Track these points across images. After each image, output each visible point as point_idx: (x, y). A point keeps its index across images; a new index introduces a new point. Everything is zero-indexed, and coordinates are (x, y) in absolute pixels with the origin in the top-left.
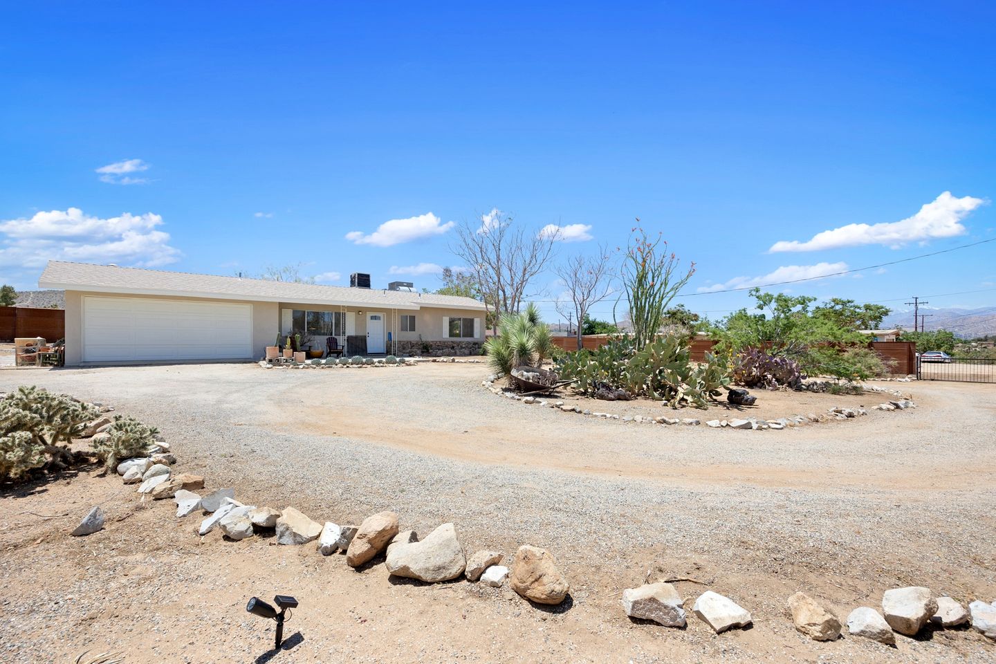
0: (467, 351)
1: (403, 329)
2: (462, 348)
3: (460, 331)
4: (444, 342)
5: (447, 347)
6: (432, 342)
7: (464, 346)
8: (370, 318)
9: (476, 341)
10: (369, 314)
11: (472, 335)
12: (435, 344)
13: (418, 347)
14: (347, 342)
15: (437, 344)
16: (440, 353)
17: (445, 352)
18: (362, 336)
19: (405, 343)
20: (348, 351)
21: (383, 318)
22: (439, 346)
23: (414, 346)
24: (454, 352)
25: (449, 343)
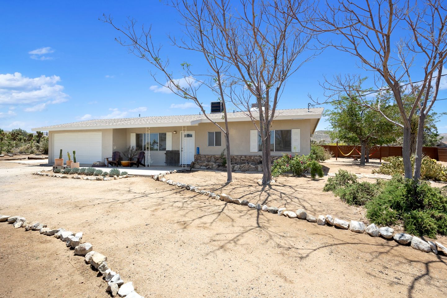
4: (250, 157)
10: (182, 133)
12: (240, 158)
13: (221, 161)
14: (166, 155)
15: (242, 158)
16: (237, 168)
17: (243, 167)
18: (176, 151)
19: (209, 157)
20: (166, 162)
21: (194, 136)
22: (244, 160)
23: (217, 160)
24: (254, 167)
25: (256, 158)
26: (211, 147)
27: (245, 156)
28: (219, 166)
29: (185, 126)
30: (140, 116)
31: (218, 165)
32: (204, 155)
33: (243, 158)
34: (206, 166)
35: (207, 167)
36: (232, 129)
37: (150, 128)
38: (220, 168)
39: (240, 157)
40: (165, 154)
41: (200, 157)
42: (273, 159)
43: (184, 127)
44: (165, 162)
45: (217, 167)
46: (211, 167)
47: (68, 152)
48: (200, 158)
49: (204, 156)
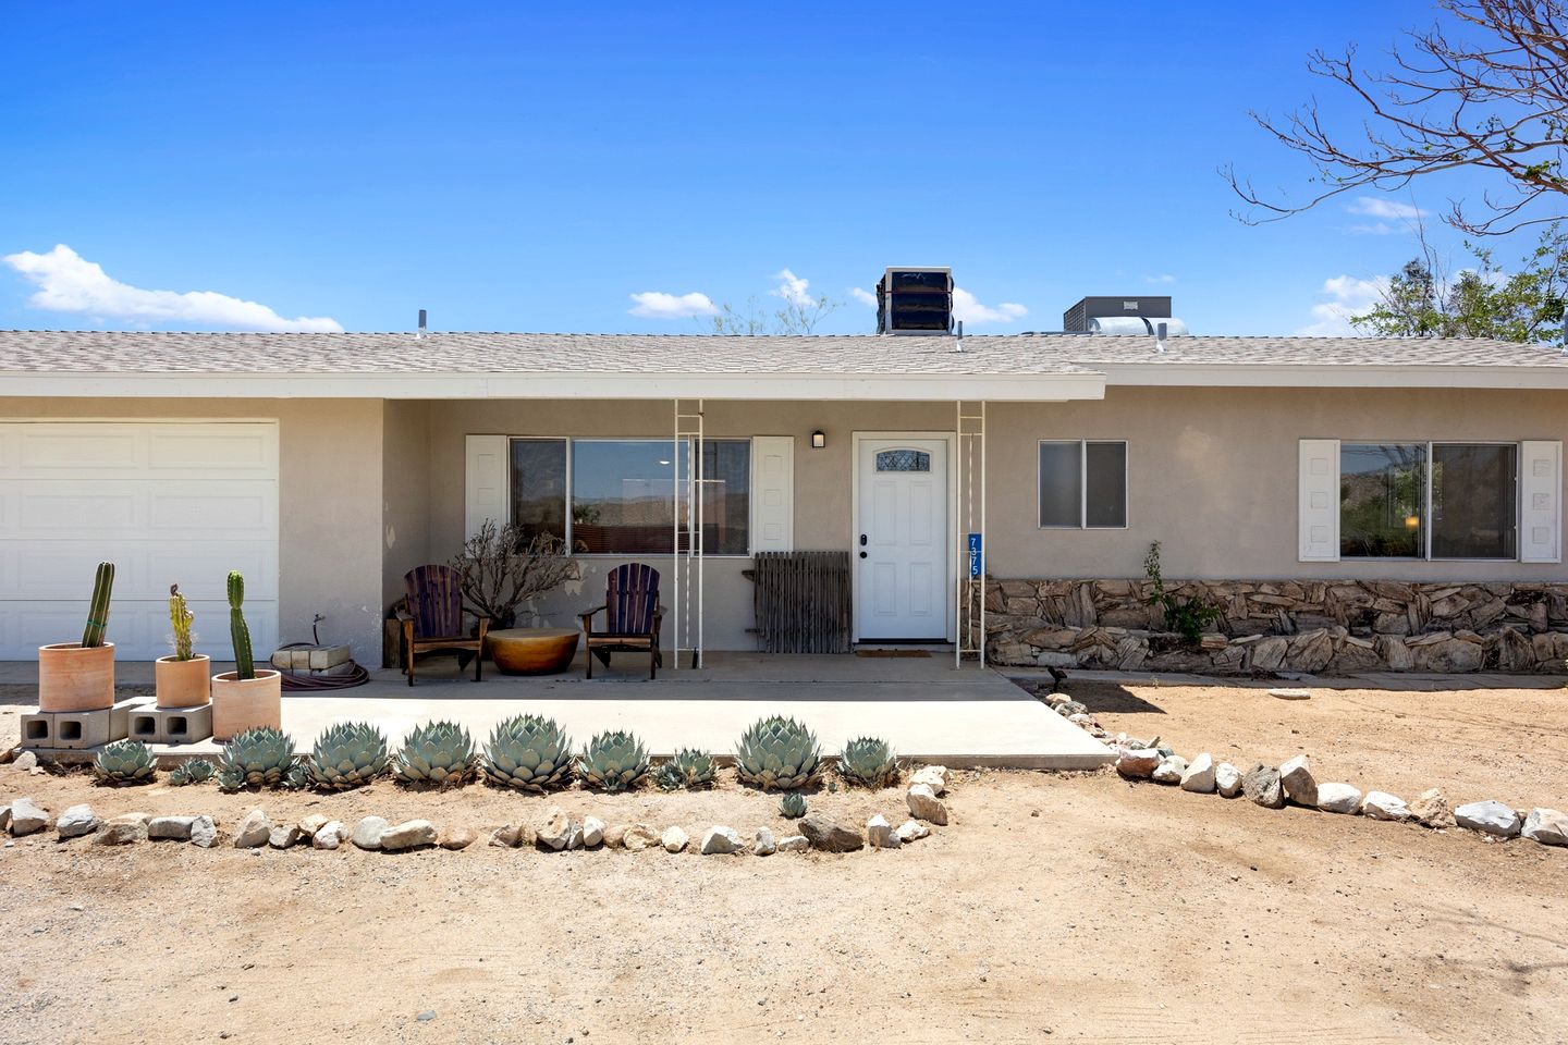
0: (1464, 648)
1: (1055, 513)
2: (1430, 622)
3: (1422, 520)
4: (1308, 588)
5: (1326, 614)
6: (1226, 584)
7: (1442, 609)
8: (871, 462)
9: (1530, 580)
10: (868, 446)
11: (1503, 545)
12: (1247, 596)
13: (1134, 615)
14: (758, 582)
15: (1258, 598)
16: (1271, 655)
17: (1305, 648)
18: (823, 556)
19: (1060, 591)
20: (754, 631)
21: (936, 462)
22: (1275, 606)
23: (1112, 607)
24: (1370, 645)
25: (1340, 593)
26: (1061, 534)
27: (1279, 585)
28: (1158, 646)
29: (978, 403)
30: (422, 322)
31: (1152, 641)
32: (1030, 582)
33: (1268, 594)
34: (1074, 652)
35: (1085, 656)
36: (1188, 428)
37: (707, 402)
38: (1169, 658)
39: (1249, 589)
40: (745, 573)
41: (998, 594)
42: (1434, 598)
43: (971, 407)
44: (752, 624)
45: (1145, 651)
46: (1107, 654)
47: (174, 590)
48: (1000, 600)
49: (1027, 588)
